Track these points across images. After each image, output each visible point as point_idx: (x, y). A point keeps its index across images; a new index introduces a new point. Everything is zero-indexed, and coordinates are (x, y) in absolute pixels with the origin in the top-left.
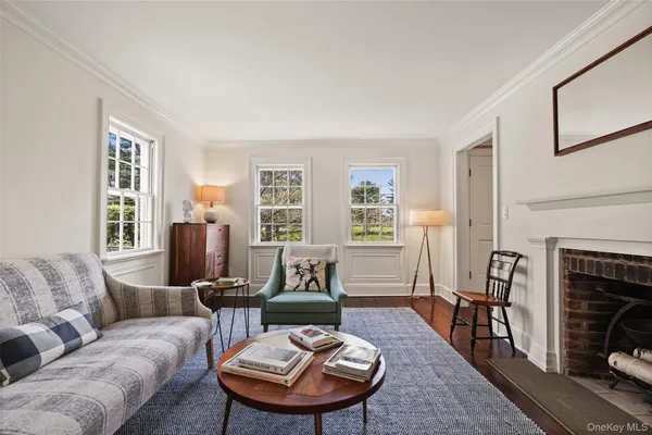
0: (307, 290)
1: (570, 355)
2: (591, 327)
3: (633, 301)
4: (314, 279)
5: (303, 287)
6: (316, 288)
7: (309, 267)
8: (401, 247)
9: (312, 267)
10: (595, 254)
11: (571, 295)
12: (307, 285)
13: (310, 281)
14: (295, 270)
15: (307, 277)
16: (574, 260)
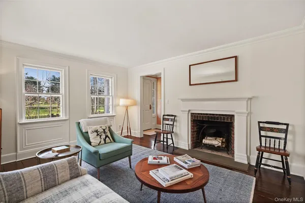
0: (105, 143)
1: (193, 143)
2: (196, 134)
3: (206, 125)
4: (107, 136)
5: (103, 142)
6: (109, 141)
7: (103, 131)
8: (114, 116)
9: (104, 130)
10: (201, 114)
11: (193, 126)
12: (105, 140)
13: (106, 138)
14: (96, 134)
15: (103, 137)
16: (195, 116)
